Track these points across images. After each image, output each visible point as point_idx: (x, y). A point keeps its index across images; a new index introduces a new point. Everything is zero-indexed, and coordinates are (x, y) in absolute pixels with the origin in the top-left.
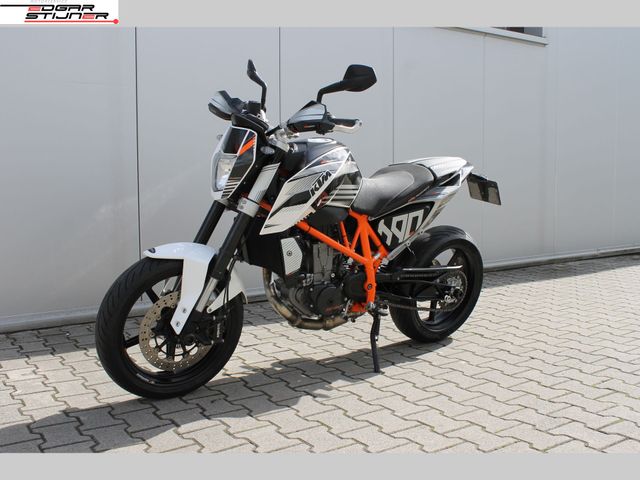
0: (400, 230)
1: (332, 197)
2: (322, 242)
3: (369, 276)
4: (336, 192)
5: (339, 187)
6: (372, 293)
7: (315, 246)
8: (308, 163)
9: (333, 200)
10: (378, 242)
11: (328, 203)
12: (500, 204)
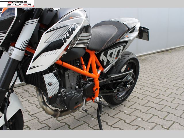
0: (111, 57)
1: (77, 42)
2: (70, 70)
3: (96, 84)
4: (79, 38)
5: (81, 35)
6: (97, 92)
7: (66, 73)
8: (60, 19)
9: (78, 44)
10: (99, 64)
11: (74, 46)
12: (148, 40)
